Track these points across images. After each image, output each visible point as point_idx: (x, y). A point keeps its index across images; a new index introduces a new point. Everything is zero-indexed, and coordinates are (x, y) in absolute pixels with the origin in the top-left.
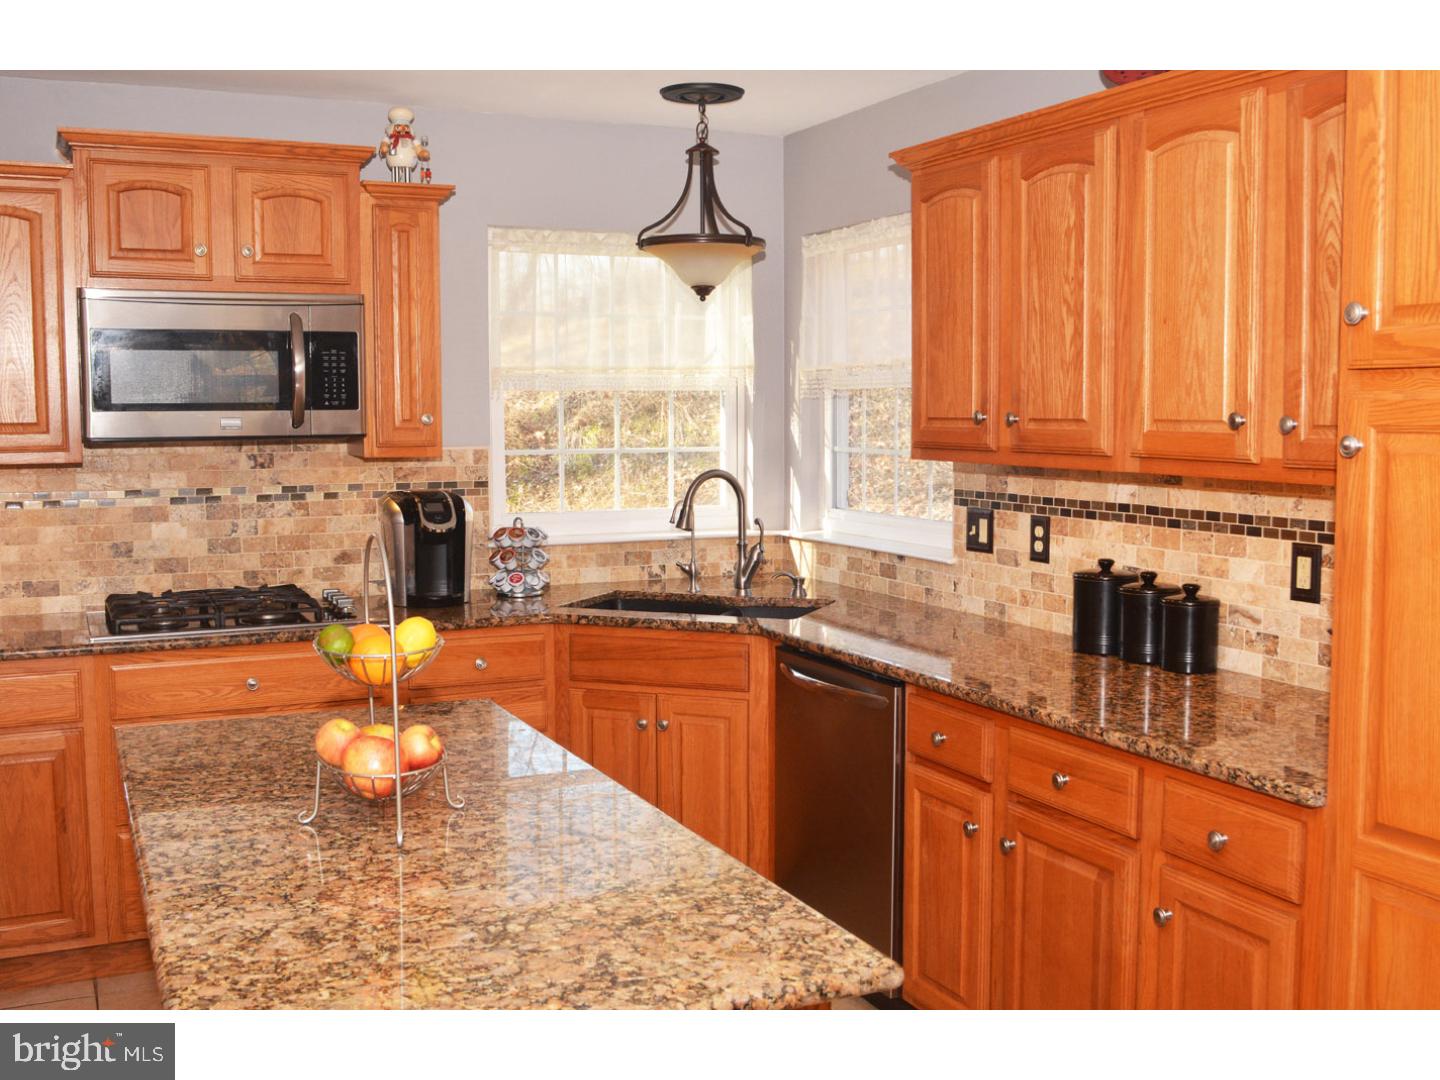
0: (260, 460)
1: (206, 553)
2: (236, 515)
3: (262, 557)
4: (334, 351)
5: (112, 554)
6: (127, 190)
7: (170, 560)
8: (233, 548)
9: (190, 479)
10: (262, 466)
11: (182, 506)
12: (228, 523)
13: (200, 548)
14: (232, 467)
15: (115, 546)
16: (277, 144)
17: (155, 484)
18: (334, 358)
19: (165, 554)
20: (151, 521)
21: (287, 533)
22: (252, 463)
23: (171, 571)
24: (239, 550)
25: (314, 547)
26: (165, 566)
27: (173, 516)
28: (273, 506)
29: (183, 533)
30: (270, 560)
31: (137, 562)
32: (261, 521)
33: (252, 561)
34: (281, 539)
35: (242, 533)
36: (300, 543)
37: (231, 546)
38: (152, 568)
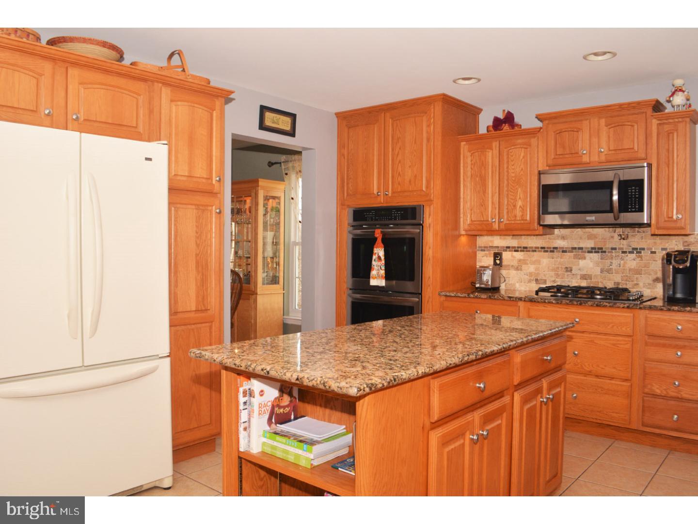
0: (623, 237)
1: (599, 273)
2: (612, 258)
3: (622, 276)
4: (633, 188)
5: (565, 271)
6: (560, 133)
7: (585, 275)
8: (610, 272)
9: (595, 244)
10: (624, 239)
11: (591, 254)
12: (608, 261)
13: (597, 270)
14: (611, 240)
15: (566, 268)
16: (614, 105)
17: (581, 246)
18: (633, 191)
19: (584, 272)
20: (579, 259)
21: (632, 267)
22: (620, 238)
23: (586, 279)
24: (612, 273)
25: (644, 274)
26: (584, 277)
27: (587, 258)
28: (627, 256)
29: (591, 265)
30: (625, 278)
31: (573, 275)
32: (622, 262)
33: (618, 278)
34: (630, 270)
35: (614, 267)
36: (638, 272)
37: (609, 271)
38: (579, 277)
